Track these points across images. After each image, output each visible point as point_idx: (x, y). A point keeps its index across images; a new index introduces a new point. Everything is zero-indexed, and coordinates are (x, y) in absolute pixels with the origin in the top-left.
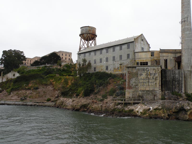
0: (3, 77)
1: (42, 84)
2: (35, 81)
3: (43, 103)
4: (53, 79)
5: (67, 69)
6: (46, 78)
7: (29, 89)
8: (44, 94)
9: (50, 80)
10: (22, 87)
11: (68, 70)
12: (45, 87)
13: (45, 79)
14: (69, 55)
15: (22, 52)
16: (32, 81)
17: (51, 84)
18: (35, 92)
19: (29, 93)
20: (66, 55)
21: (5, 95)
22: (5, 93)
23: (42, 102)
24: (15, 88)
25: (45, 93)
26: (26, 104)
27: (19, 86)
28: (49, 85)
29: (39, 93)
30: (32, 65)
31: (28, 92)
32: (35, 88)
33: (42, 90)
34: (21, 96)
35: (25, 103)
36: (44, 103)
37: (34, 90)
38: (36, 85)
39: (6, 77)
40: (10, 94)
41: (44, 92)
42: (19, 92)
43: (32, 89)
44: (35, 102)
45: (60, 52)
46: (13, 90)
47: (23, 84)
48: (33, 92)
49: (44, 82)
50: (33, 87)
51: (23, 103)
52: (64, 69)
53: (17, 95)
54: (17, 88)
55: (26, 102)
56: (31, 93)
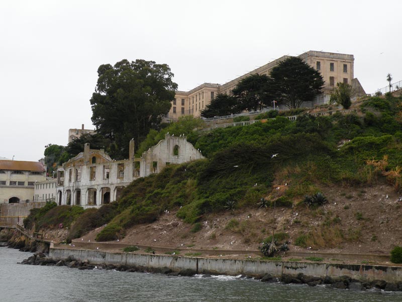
0: (138, 160)
1: (337, 182)
2: (298, 169)
3: (382, 272)
4: (385, 157)
5: (384, 116)
6: (347, 153)
7: (282, 204)
8: (364, 227)
9: (369, 162)
10: (247, 195)
11: (389, 122)
12: (354, 194)
13: (342, 156)
14: (345, 66)
15: (165, 68)
16: (285, 171)
17: (381, 178)
18: (315, 217)
19: (288, 221)
20: (332, 65)
21: (175, 230)
22: (175, 225)
23: (377, 268)
24: (218, 201)
25: (368, 220)
26: (301, 275)
27: (232, 191)
28: (371, 186)
29: (337, 221)
30: (208, 113)
31: (282, 218)
32: (308, 200)
33: (346, 208)
34: (254, 235)
35: (292, 268)
36: (389, 270)
37: (308, 210)
38: (311, 188)
39: (149, 157)
40: (199, 228)
41: (360, 218)
42: (237, 219)
43: (298, 205)
44: (341, 267)
45: (310, 54)
46: (210, 212)
47: (246, 184)
48: (304, 219)
49: (344, 174)
50: (301, 195)
51: (280, 268)
52: (372, 116)
53: (235, 233)
54: (224, 203)
55: (294, 266)
56: (297, 222)
